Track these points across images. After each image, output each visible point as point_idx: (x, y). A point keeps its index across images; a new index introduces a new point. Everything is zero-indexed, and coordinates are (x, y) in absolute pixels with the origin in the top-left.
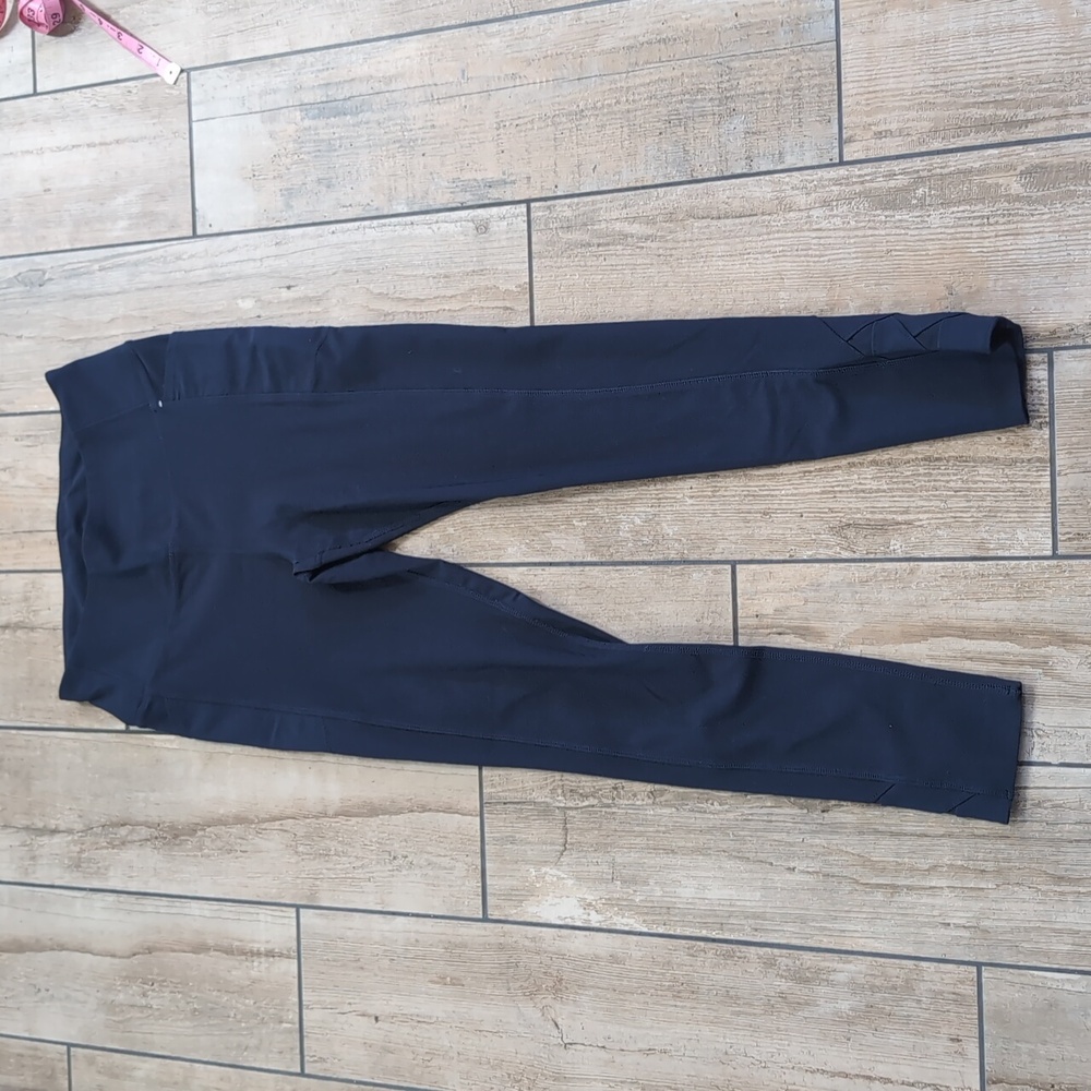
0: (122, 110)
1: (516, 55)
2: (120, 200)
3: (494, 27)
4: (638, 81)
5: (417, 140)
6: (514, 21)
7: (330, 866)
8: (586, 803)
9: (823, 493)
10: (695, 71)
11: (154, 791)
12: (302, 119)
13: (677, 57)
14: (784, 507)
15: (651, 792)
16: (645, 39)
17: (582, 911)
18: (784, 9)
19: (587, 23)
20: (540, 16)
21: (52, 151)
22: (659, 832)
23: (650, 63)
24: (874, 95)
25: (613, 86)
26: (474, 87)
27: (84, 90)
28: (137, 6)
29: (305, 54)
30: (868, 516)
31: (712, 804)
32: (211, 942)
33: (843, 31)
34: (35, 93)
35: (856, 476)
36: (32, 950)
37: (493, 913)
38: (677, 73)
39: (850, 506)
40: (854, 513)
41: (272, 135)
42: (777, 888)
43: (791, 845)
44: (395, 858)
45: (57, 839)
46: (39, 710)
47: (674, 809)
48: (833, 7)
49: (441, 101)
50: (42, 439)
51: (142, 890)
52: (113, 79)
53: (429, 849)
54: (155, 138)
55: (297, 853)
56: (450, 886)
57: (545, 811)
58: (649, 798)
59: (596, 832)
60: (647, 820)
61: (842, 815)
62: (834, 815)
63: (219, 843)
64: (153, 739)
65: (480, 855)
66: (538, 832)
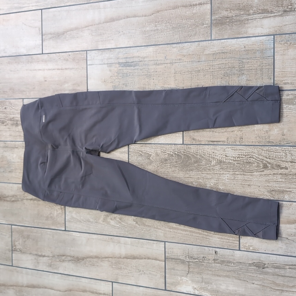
0: (67, 60)
1: (181, 54)
2: (66, 85)
3: (175, 45)
4: (216, 63)
5: (151, 75)
6: (180, 44)
7: (122, 272)
8: (195, 261)
9: (266, 181)
10: (232, 62)
11: (72, 247)
12: (119, 67)
13: (227, 57)
14: (255, 184)
15: (214, 259)
16: (218, 52)
17: (193, 290)
18: (259, 46)
19: (201, 46)
20: (188, 43)
21: (47, 70)
22: (216, 270)
23: (219, 59)
24: (284, 72)
25: (209, 64)
26: (168, 61)
27: (56, 54)
28: (72, 32)
29: (120, 49)
30: (279, 188)
31: (231, 264)
32: (88, 289)
33: (275, 54)
34: (42, 54)
35: (275, 177)
36: (37, 288)
37: (168, 288)
38: (227, 62)
39: (273, 185)
40: (275, 187)
41: (110, 71)
42: (249, 288)
43: (253, 277)
44: (140, 271)
45: (45, 258)
46: (41, 223)
47: (220, 265)
48: (273, 47)
49: (159, 65)
51: (69, 274)
52: (65, 51)
53: (150, 269)
54: (77, 69)
55: (112, 267)
56: (156, 280)
57: (183, 262)
58: (213, 261)
59: (198, 269)
60: (212, 267)
61: (268, 270)
62: (266, 270)
63: (90, 263)
64: (72, 233)
65: (164, 272)
66: (181, 267)
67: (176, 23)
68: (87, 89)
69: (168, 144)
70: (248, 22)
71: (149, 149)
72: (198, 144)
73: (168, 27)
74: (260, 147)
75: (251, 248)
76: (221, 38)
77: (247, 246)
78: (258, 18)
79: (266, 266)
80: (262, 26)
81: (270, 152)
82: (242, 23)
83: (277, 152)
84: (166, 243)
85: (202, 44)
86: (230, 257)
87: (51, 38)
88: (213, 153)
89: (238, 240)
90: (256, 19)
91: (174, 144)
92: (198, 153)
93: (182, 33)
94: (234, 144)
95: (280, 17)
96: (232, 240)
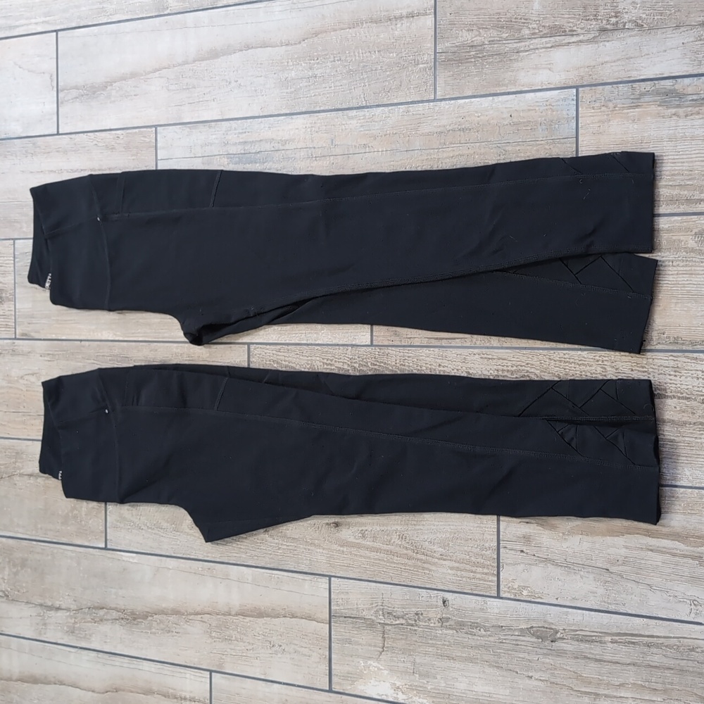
0: (113, 148)
1: (367, 132)
3: (354, 113)
4: (445, 155)
6: (366, 110)
7: (233, 647)
8: (398, 622)
10: (483, 151)
11: (121, 588)
12: (228, 164)
13: (471, 141)
15: (441, 619)
16: (451, 128)
17: (393, 691)
18: (542, 114)
19: (413, 114)
20: (383, 108)
21: (68, 172)
22: (445, 645)
23: (453, 144)
25: (429, 157)
26: (338, 151)
27: (89, 134)
28: (124, 82)
29: (231, 122)
31: (480, 630)
32: (155, 688)
33: (580, 131)
34: (58, 134)
36: (42, 683)
37: (336, 687)
38: (471, 151)
42: (520, 688)
43: (530, 661)
44: (273, 646)
45: (60, 613)
46: (51, 530)
47: (455, 632)
48: (575, 115)
49: (317, 159)
50: (57, 357)
51: (113, 651)
52: (108, 128)
53: (296, 642)
55: (211, 637)
56: (308, 667)
57: (371, 625)
58: (439, 622)
59: (404, 641)
60: (436, 637)
61: (563, 645)
62: (560, 645)
63: (162, 626)
64: (122, 555)
65: (328, 649)
66: (366, 638)
67: (355, 60)
69: (338, 345)
70: (519, 56)
71: (296, 356)
72: (406, 344)
73: (338, 69)
74: (545, 352)
75: (525, 593)
76: (458, 96)
77: (516, 587)
78: (542, 46)
79: (558, 635)
80: (549, 66)
81: (567, 364)
82: (504, 58)
83: (583, 364)
84: (332, 579)
85: (413, 108)
86: (477, 614)
87: (77, 98)
88: (440, 365)
89: (495, 573)
90: (537, 49)
91: (353, 346)
92: (404, 365)
93: (369, 85)
94: (485, 345)
95: (591, 45)
96: (483, 573)
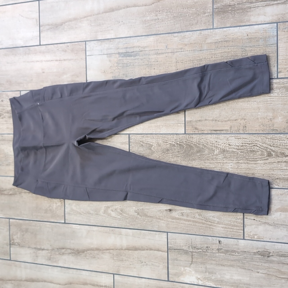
0: (66, 51)
1: (182, 43)
2: (65, 76)
3: (176, 35)
4: (218, 52)
5: (152, 65)
6: (182, 33)
7: (123, 263)
8: (198, 251)
9: (270, 169)
10: (235, 50)
11: (72, 240)
12: (119, 57)
13: (230, 46)
14: (259, 172)
15: (218, 249)
16: (220, 40)
17: (196, 280)
18: (262, 34)
19: (203, 35)
20: (190, 32)
21: (45, 61)
22: (220, 260)
23: (222, 47)
24: (287, 60)
25: (211, 53)
26: (170, 51)
27: (54, 45)
28: (70, 22)
29: (120, 39)
30: (283, 176)
31: (236, 253)
32: (88, 282)
33: (279, 41)
34: (40, 45)
35: (280, 165)
36: (36, 281)
37: (171, 279)
38: (230, 50)
39: (278, 173)
40: (279, 175)
41: (110, 61)
42: (254, 277)
43: (258, 265)
44: (142, 262)
45: (44, 252)
46: (39, 216)
47: (224, 254)
48: (276, 35)
49: (160, 54)
51: (69, 267)
52: (63, 42)
53: (152, 261)
54: (75, 60)
55: (114, 259)
56: (158, 271)
57: (186, 252)
58: (217, 250)
59: (201, 259)
60: (216, 257)
61: (273, 258)
62: (271, 258)
63: (91, 255)
64: (72, 226)
65: (167, 263)
66: (184, 258)
67: (177, 12)
68: (87, 80)
69: (170, 134)
70: (251, 10)
71: (150, 139)
72: (201, 133)
73: (169, 16)
74: (264, 135)
75: (256, 237)
76: (223, 27)
77: (252, 234)
78: (261, 5)
79: (271, 254)
80: (264, 14)
81: (274, 140)
82: (245, 11)
83: (281, 140)
84: (169, 233)
85: (204, 32)
86: (234, 246)
87: (49, 29)
88: (216, 142)
89: (242, 229)
90: (259, 7)
91: (176, 134)
92: (200, 142)
93: (183, 22)
94: (237, 133)
95: (283, 5)
96: (237, 229)
